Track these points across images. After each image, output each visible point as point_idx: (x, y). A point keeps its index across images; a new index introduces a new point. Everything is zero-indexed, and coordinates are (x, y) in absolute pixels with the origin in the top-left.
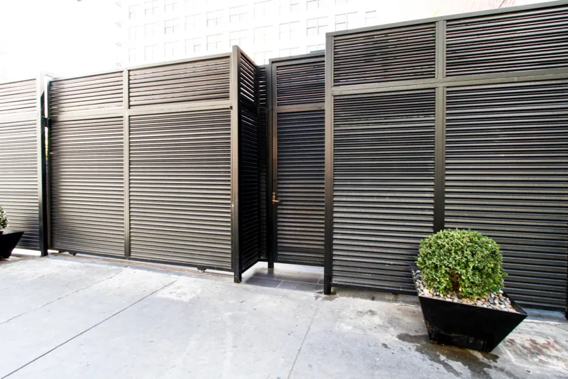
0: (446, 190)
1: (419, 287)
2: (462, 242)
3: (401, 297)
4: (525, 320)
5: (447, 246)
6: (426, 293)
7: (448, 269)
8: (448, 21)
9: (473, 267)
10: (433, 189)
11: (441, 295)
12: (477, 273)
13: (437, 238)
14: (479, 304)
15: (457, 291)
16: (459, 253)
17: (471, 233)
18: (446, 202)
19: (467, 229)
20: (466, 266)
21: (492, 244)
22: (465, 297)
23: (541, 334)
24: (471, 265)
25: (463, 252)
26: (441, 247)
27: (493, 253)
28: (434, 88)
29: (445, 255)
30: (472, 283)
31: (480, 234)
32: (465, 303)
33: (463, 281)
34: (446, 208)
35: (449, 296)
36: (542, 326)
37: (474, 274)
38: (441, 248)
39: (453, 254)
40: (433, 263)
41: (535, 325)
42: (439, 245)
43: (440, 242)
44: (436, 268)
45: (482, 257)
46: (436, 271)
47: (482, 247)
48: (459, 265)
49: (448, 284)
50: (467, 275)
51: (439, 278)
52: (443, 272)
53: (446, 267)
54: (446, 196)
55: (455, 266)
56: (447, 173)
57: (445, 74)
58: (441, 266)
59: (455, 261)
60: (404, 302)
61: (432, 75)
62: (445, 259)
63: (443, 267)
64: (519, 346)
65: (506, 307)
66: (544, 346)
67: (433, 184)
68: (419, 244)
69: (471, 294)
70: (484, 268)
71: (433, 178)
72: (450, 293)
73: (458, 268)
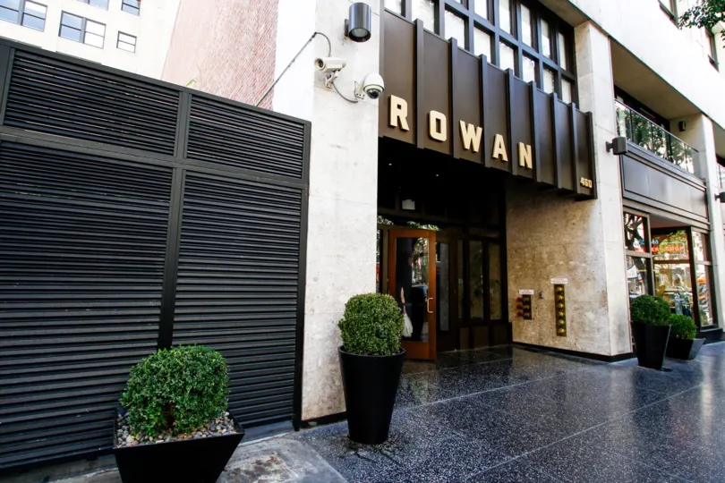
0: (177, 296)
1: (121, 436)
2: (182, 361)
3: (100, 461)
5: (163, 369)
6: (130, 441)
7: (160, 400)
8: (194, 95)
9: (192, 391)
10: (160, 296)
11: (151, 438)
12: (196, 397)
13: (152, 361)
14: (198, 435)
15: (173, 427)
16: (176, 376)
17: (193, 349)
18: (177, 311)
19: (193, 345)
20: (184, 391)
21: (218, 358)
22: (181, 432)
23: (266, 452)
24: (189, 389)
25: (182, 373)
26: (154, 371)
27: (217, 370)
28: (171, 168)
29: (159, 381)
30: (189, 410)
31: (204, 348)
32: (179, 440)
33: (177, 410)
34: (176, 319)
35: (160, 437)
36: (271, 442)
37: (191, 400)
38: (155, 374)
39: (169, 379)
40: (142, 396)
41: (265, 443)
42: (153, 370)
43: (154, 365)
44: (145, 402)
45: (203, 376)
46: (145, 406)
47: (203, 364)
48: (175, 391)
49: (160, 421)
50: (182, 402)
51: (148, 415)
52: (154, 404)
53: (158, 397)
54: (177, 304)
55: (170, 393)
56: (180, 274)
57: (186, 156)
58: (151, 398)
59: (170, 386)
60: (104, 467)
61: (170, 151)
62: (158, 387)
63: (155, 398)
64: (242, 474)
65: (226, 430)
66: (268, 464)
67: (161, 288)
68: (128, 374)
69: (187, 426)
70: (203, 389)
71: (161, 281)
72: (164, 432)
73: (172, 396)
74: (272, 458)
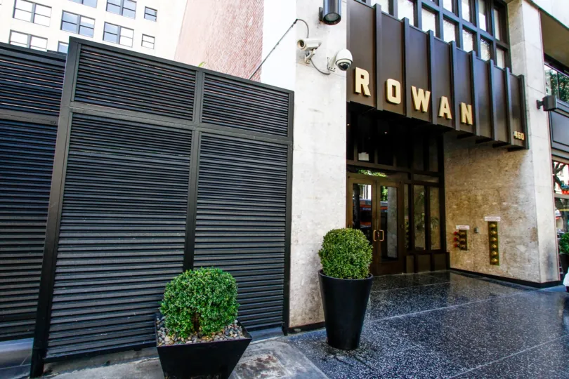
0: (197, 229)
1: (161, 336)
2: (204, 280)
3: (144, 352)
4: (251, 343)
5: (190, 286)
6: (167, 340)
7: (189, 310)
8: (206, 74)
9: (212, 304)
10: (184, 229)
11: (183, 339)
12: (215, 309)
13: (182, 279)
14: (219, 338)
15: (198, 331)
16: (201, 291)
17: (211, 270)
18: (196, 240)
19: (210, 266)
20: (206, 304)
21: (230, 279)
22: (205, 335)
23: (265, 351)
24: (210, 302)
25: (204, 290)
26: (184, 288)
27: (230, 288)
28: (191, 131)
29: (188, 296)
30: (211, 319)
31: (220, 270)
32: (203, 342)
33: (203, 319)
34: (196, 246)
35: (189, 338)
36: (268, 343)
37: (212, 311)
38: (185, 289)
39: (195, 294)
40: (176, 306)
41: (262, 344)
42: (183, 286)
43: (184, 283)
44: (178, 310)
45: (220, 292)
46: (178, 315)
47: (220, 283)
48: (200, 303)
49: (189, 326)
50: (206, 312)
51: (181, 321)
52: (185, 314)
53: (188, 308)
54: (196, 235)
55: (197, 305)
56: (198, 212)
57: (201, 120)
58: (183, 308)
59: (197, 300)
60: (146, 356)
61: (189, 117)
62: (187, 300)
63: (185, 309)
64: (248, 368)
65: (238, 336)
66: (267, 362)
67: (184, 223)
68: (164, 287)
69: (210, 331)
70: (221, 303)
71: (185, 217)
72: (192, 334)
73: (198, 307)
74: (270, 357)
